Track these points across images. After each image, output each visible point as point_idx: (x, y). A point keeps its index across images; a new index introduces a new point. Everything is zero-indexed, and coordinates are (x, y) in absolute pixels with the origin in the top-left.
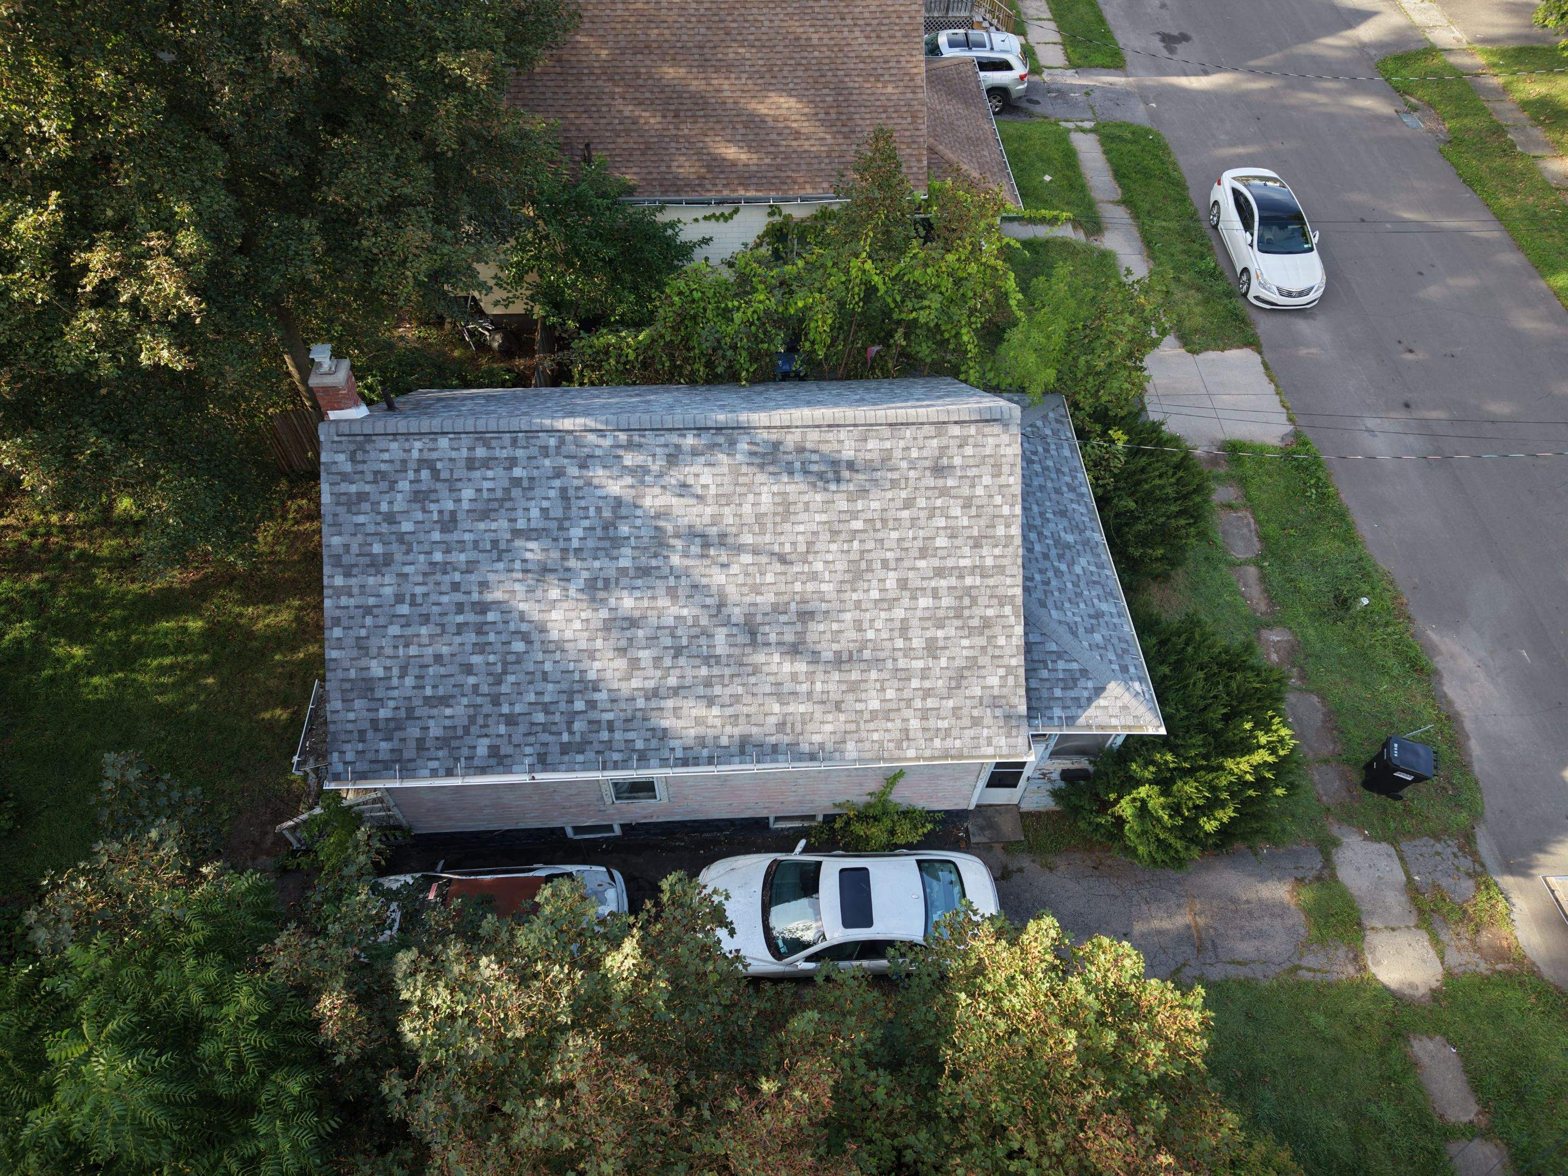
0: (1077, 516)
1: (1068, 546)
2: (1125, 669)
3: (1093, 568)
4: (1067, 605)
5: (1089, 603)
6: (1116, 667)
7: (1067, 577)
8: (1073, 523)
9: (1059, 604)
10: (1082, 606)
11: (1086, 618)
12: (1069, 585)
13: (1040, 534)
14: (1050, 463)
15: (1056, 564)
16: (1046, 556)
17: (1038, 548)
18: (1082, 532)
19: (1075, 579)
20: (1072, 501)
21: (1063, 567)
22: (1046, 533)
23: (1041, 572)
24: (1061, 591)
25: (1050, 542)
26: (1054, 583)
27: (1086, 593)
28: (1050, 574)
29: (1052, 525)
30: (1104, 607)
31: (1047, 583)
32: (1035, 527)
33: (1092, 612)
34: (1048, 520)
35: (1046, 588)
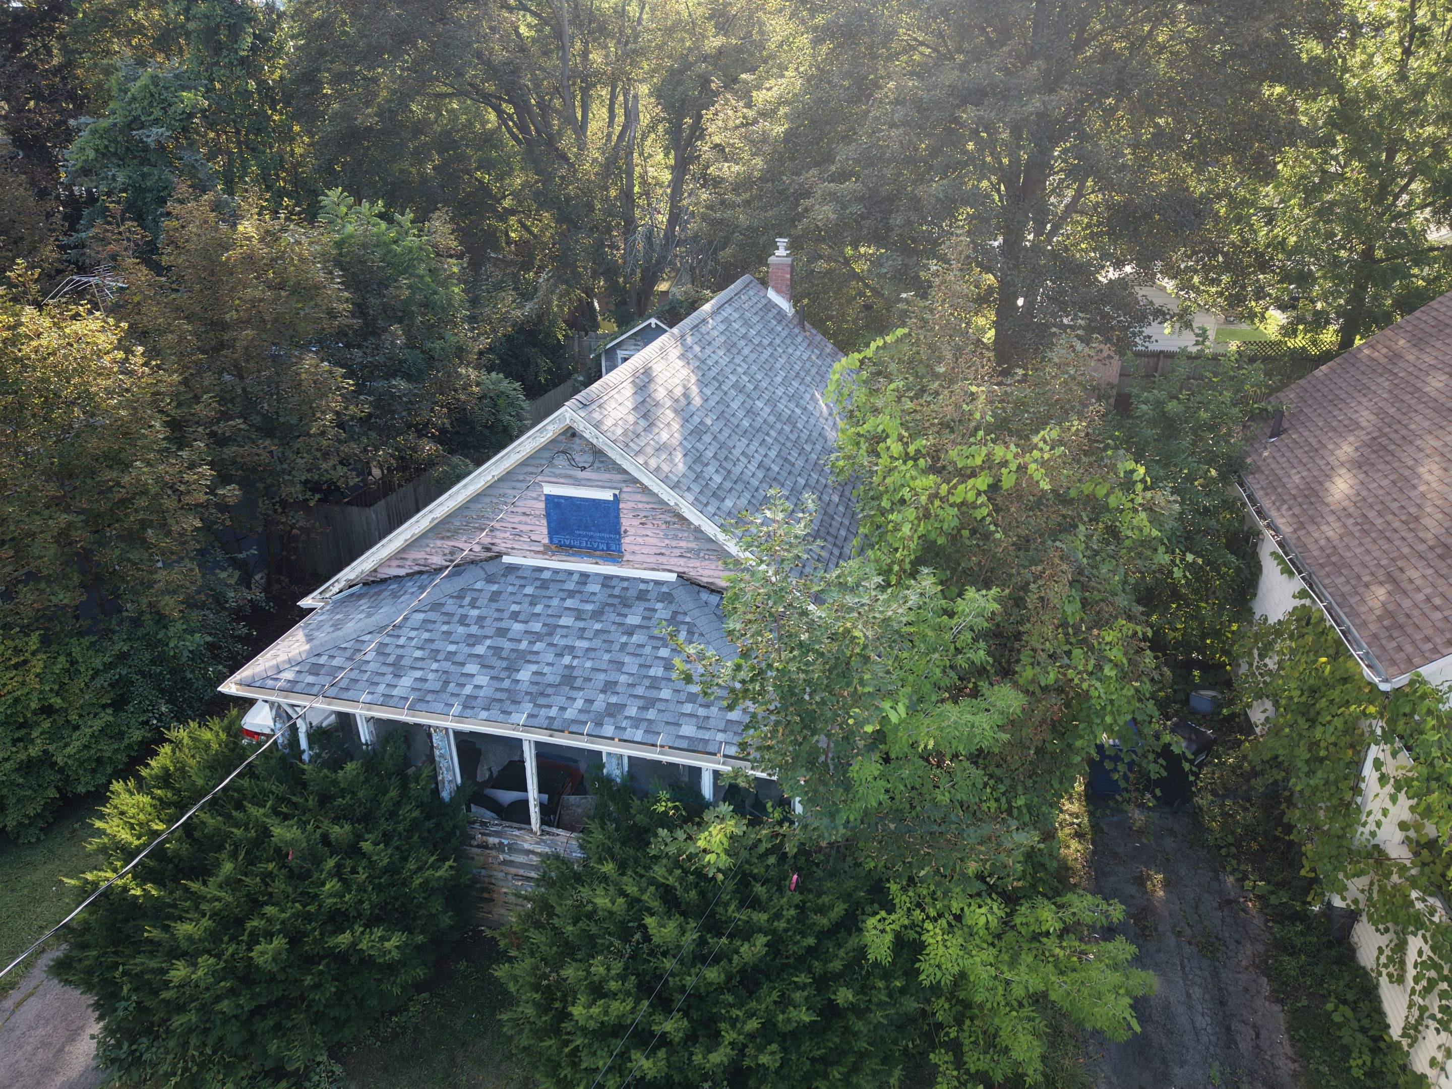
0: (560, 700)
1: (512, 669)
2: (315, 669)
3: (468, 690)
4: (426, 635)
5: (419, 664)
6: (323, 660)
7: (467, 650)
8: (550, 691)
9: (430, 626)
10: (418, 654)
11: (400, 651)
12: (452, 648)
13: (537, 637)
14: (665, 694)
15: (488, 642)
16: (502, 632)
17: (517, 627)
18: (533, 697)
19: (459, 658)
20: (589, 701)
21: (480, 650)
22: (538, 646)
23: (481, 619)
24: (448, 633)
25: (524, 645)
26: (461, 630)
27: (435, 666)
28: (474, 629)
29: (550, 657)
30: (407, 681)
31: (463, 621)
32: (550, 634)
33: (405, 662)
34: (560, 655)
35: (456, 618)
